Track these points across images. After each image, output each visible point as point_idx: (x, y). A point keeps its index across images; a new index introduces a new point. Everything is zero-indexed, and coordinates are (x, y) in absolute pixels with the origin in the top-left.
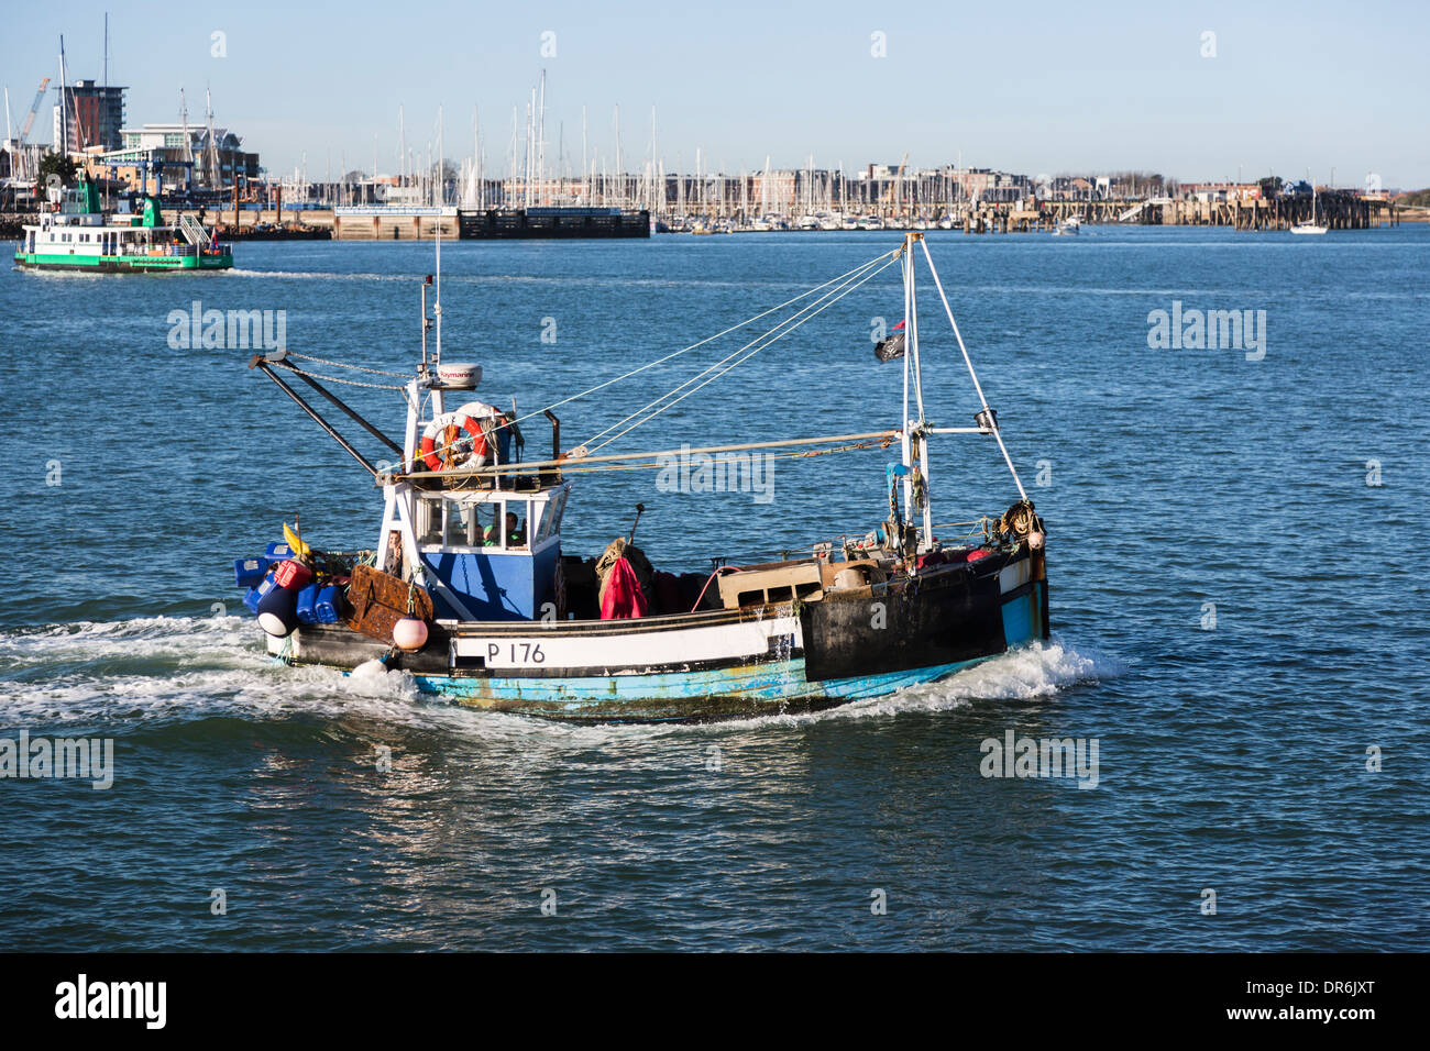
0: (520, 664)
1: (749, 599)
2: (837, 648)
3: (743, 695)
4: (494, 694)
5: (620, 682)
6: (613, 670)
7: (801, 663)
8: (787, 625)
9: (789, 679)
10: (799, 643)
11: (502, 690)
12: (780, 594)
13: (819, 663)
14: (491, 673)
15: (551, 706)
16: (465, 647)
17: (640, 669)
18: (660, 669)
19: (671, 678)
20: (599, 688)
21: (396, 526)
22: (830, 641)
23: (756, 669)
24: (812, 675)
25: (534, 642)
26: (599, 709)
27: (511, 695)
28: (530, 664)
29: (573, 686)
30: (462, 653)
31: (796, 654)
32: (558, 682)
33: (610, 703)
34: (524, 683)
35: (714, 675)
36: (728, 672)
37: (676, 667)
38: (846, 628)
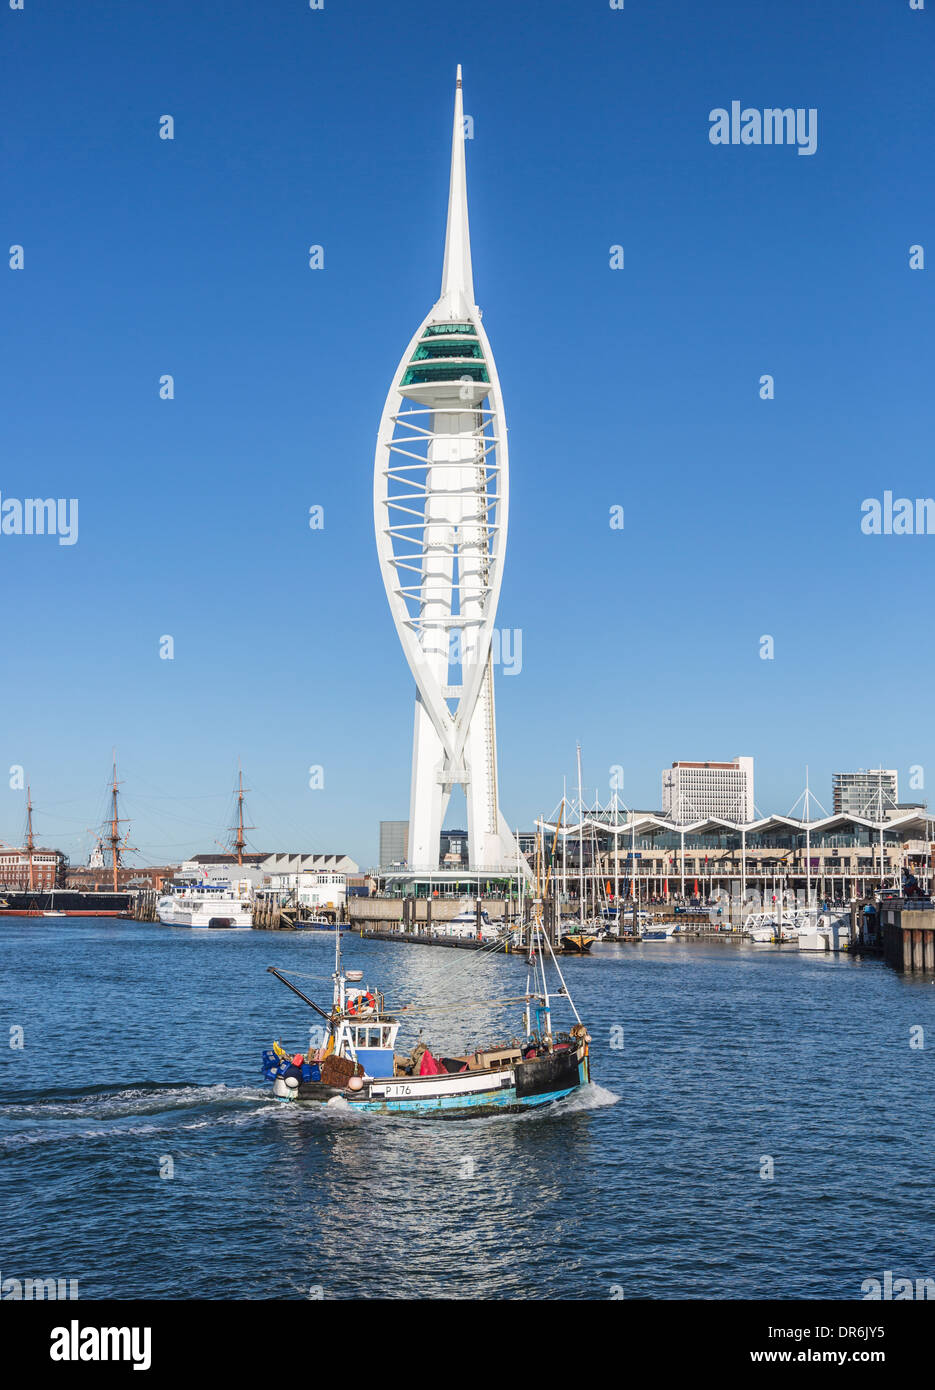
0: (400, 1095)
1: (494, 1064)
2: (527, 1083)
3: (491, 1105)
4: (388, 1108)
5: (443, 1101)
6: (440, 1096)
7: (514, 1090)
8: (509, 1075)
9: (509, 1098)
10: (513, 1081)
11: (393, 1106)
12: (506, 1061)
13: (522, 1090)
14: (388, 1100)
15: (412, 1112)
16: (375, 1089)
17: (452, 1095)
18: (459, 1094)
19: (464, 1098)
20: (433, 1104)
21: (345, 1038)
22: (525, 1080)
23: (496, 1093)
24: (519, 1095)
25: (406, 1085)
26: (434, 1113)
27: (395, 1109)
28: (405, 1095)
29: (423, 1104)
30: (375, 1091)
31: (513, 1086)
32: (417, 1102)
33: (438, 1110)
34: (402, 1103)
35: (480, 1096)
36: (485, 1095)
37: (466, 1093)
38: (531, 1075)
